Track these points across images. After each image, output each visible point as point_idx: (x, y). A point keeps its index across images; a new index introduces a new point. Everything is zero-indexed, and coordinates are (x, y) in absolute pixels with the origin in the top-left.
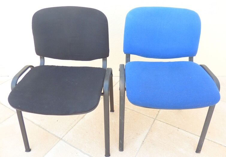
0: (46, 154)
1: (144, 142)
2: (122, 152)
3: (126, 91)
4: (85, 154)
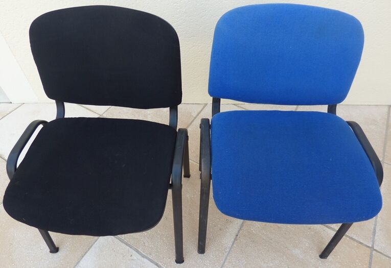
0: (83, 257)
1: (238, 236)
2: (202, 255)
3: (211, 181)
4: (144, 256)
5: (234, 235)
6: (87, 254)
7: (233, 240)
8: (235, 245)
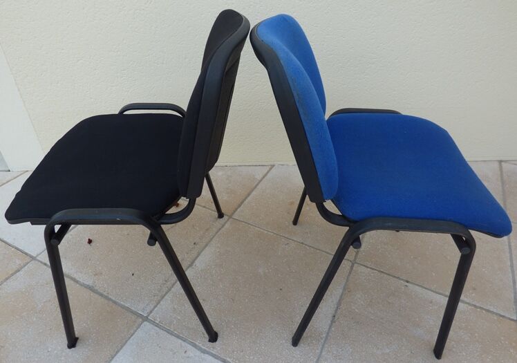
1: (336, 317)
5: (330, 316)
7: (329, 322)
8: (333, 329)
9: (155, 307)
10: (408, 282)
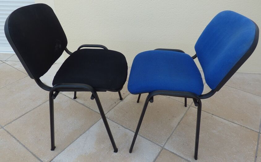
1: (180, 123)
4: (126, 128)
5: (177, 123)
6: (94, 125)
7: (177, 124)
8: (178, 127)
9: (107, 113)
10: (213, 115)
